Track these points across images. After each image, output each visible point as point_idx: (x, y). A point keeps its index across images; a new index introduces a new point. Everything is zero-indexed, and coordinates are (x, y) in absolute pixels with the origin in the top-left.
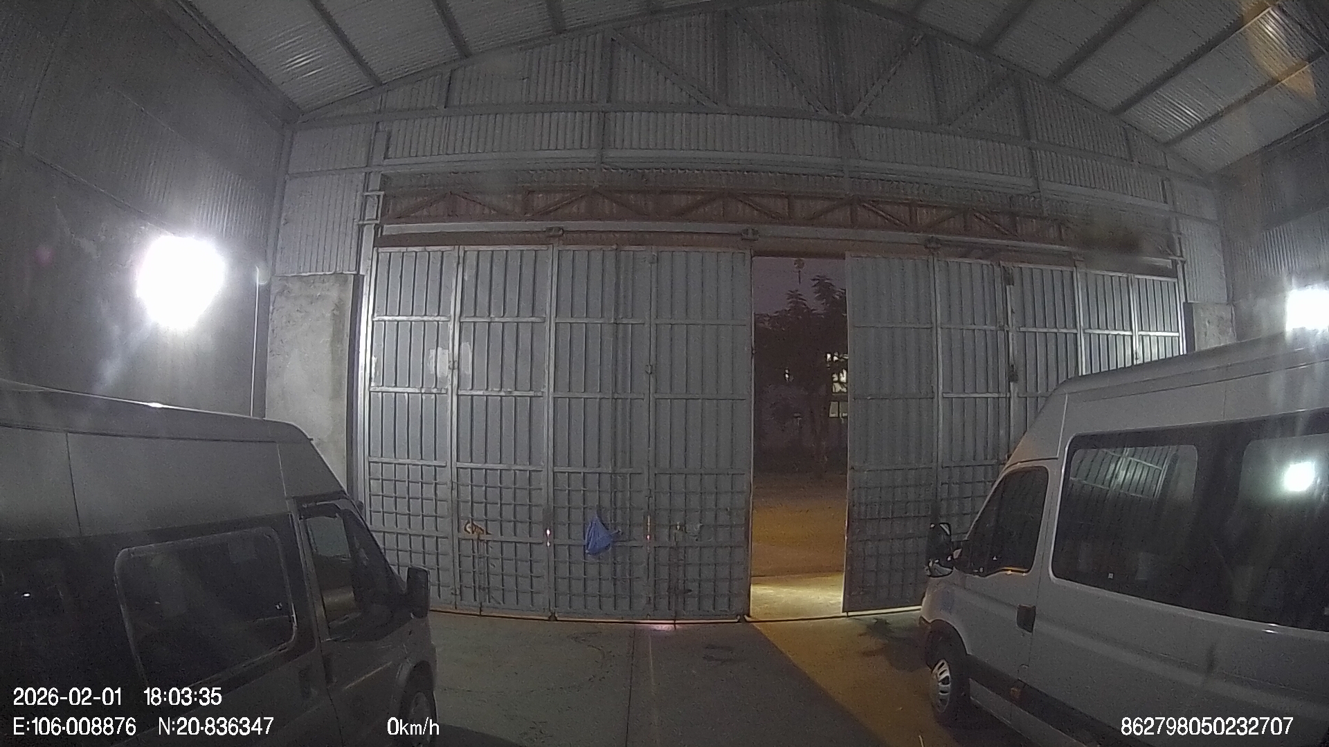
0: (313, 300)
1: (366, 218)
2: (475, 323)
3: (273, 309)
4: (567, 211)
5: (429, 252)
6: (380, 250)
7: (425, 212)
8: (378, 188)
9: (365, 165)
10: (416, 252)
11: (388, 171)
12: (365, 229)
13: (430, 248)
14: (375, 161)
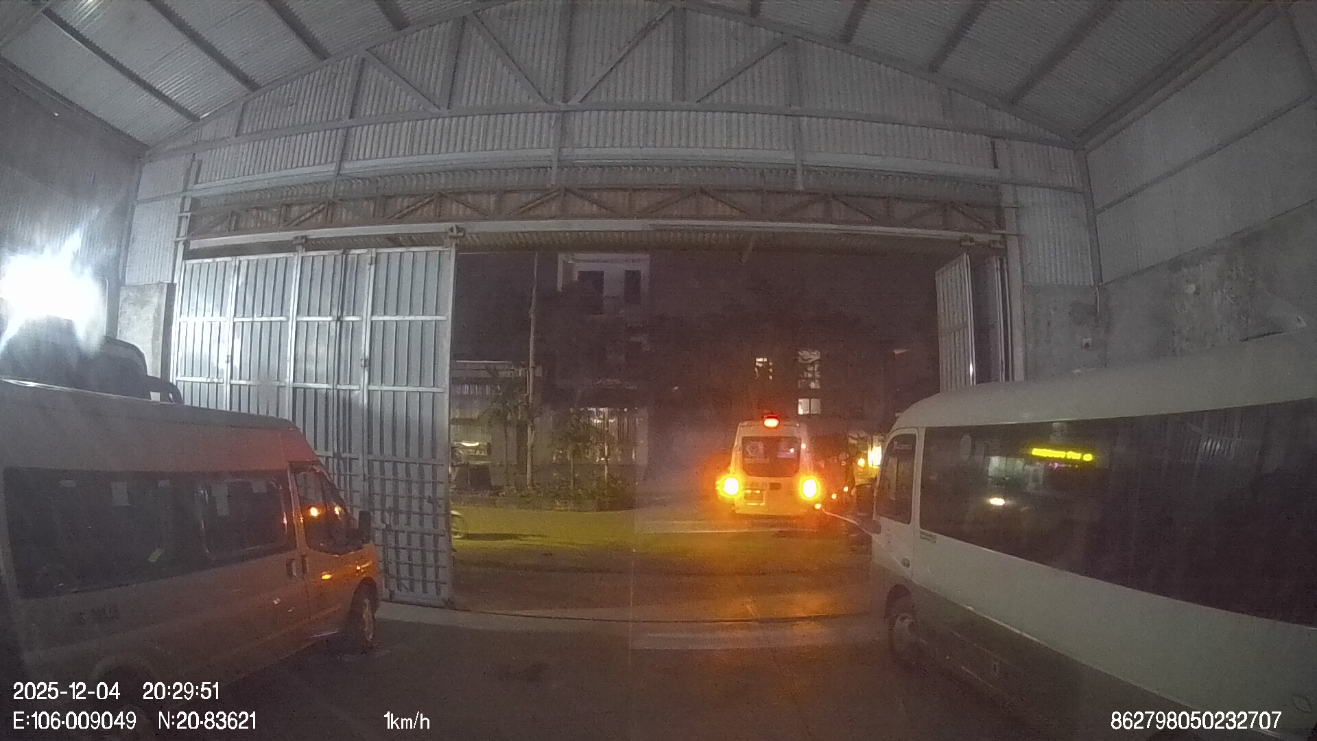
0: (143, 304)
1: (181, 234)
2: (243, 323)
3: (121, 313)
4: (313, 220)
5: (217, 263)
6: (188, 262)
7: (219, 228)
8: (188, 209)
9: (181, 190)
10: (209, 264)
11: (196, 195)
12: (179, 244)
13: (218, 260)
14: (189, 187)
